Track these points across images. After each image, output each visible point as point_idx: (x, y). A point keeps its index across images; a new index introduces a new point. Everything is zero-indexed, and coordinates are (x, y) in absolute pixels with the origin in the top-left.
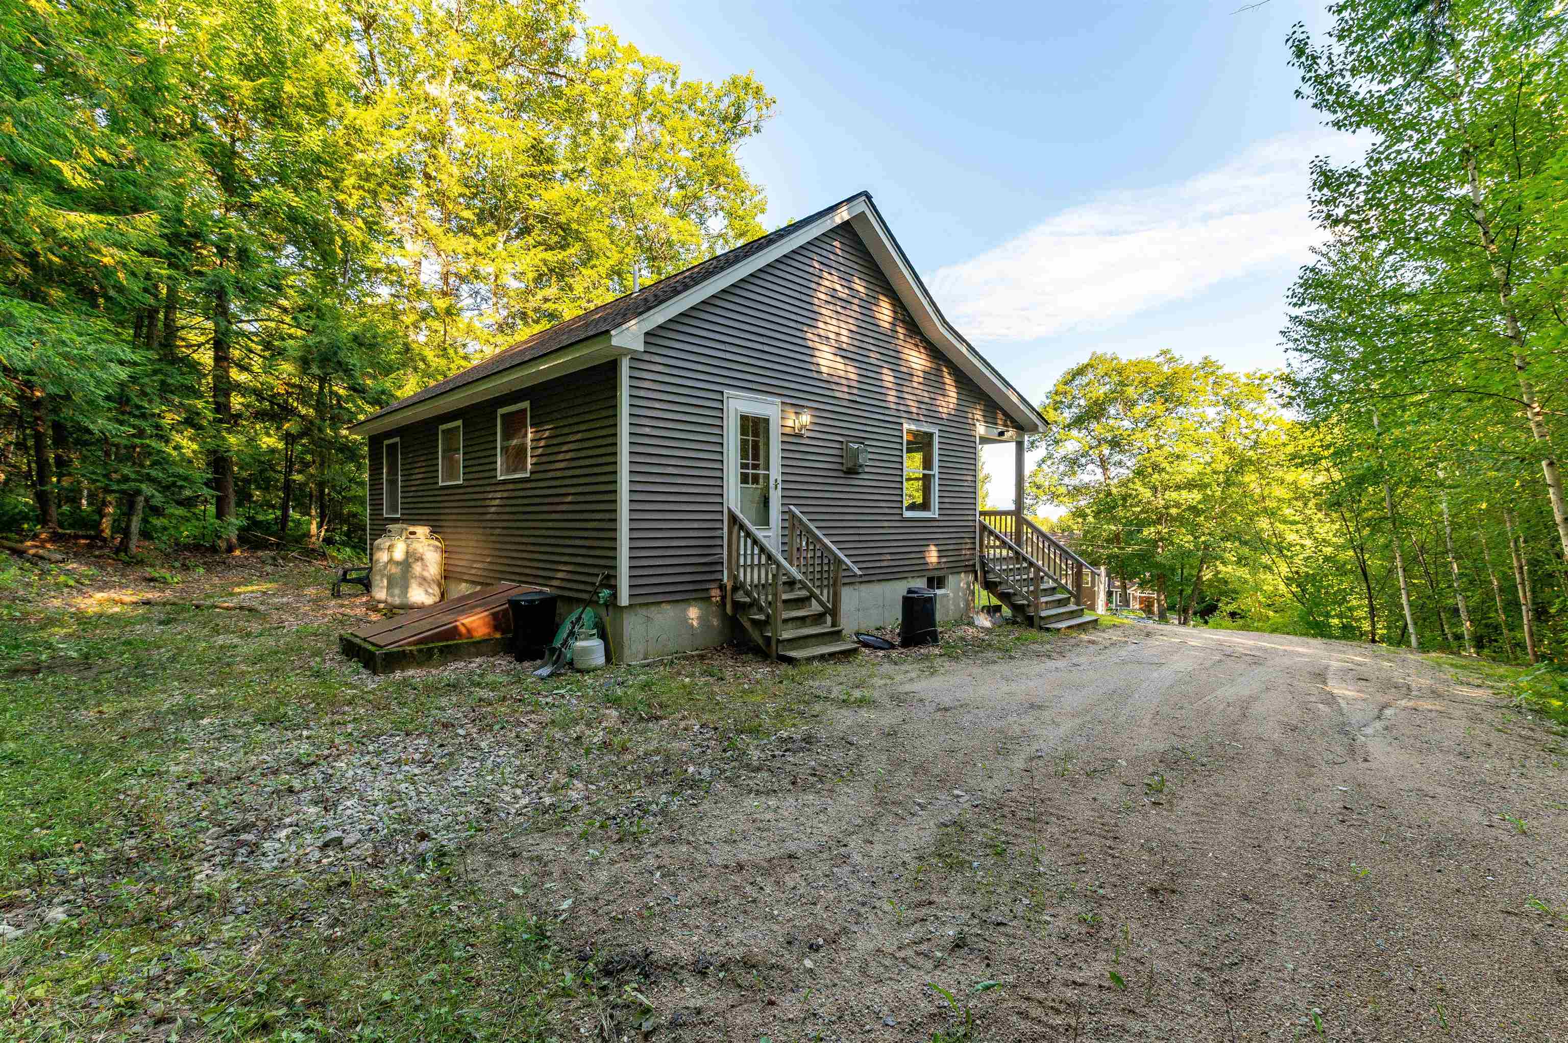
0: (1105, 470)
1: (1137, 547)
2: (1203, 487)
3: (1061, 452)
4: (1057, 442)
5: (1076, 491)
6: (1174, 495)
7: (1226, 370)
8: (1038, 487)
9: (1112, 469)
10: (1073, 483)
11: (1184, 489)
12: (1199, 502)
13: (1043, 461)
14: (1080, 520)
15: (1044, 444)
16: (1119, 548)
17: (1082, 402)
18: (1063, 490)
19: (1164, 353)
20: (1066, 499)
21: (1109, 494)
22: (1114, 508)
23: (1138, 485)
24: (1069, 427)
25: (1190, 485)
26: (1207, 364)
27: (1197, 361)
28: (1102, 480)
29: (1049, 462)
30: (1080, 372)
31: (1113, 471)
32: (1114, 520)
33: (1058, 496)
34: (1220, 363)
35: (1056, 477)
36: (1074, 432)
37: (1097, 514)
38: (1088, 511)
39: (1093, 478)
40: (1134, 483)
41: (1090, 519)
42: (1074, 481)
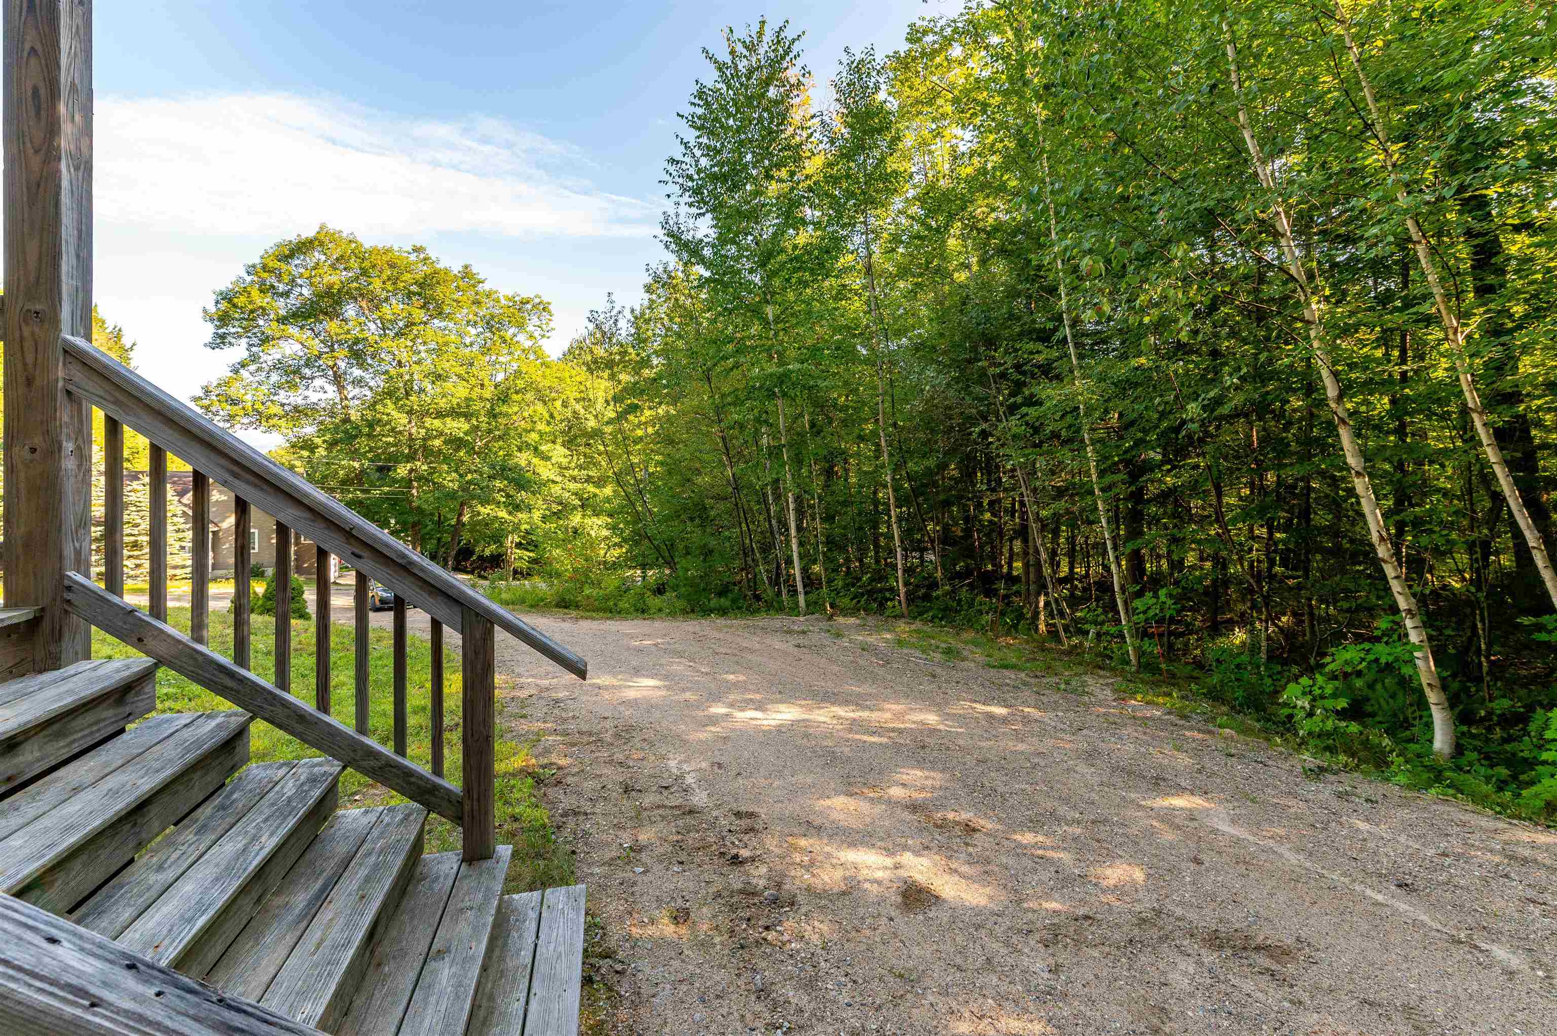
0: (341, 388)
1: (386, 489)
2: (467, 416)
3: (272, 354)
4: (266, 340)
5: (298, 413)
6: (437, 423)
7: (487, 286)
8: (234, 402)
9: (350, 388)
10: (292, 400)
11: (447, 416)
12: (466, 434)
13: (243, 365)
14: (305, 453)
15: (244, 342)
16: (363, 491)
17: (306, 292)
18: (275, 409)
19: (416, 250)
20: (282, 422)
21: (346, 420)
22: (356, 437)
23: (390, 407)
24: (282, 320)
25: (454, 413)
26: (467, 273)
27: (456, 268)
28: (337, 400)
29: (253, 368)
30: (302, 247)
31: (352, 391)
32: (354, 454)
33: (269, 418)
34: (481, 277)
35: (264, 389)
36: (293, 330)
37: (331, 445)
38: (318, 441)
39: (324, 396)
40: (385, 406)
41: (321, 452)
42: (296, 398)
